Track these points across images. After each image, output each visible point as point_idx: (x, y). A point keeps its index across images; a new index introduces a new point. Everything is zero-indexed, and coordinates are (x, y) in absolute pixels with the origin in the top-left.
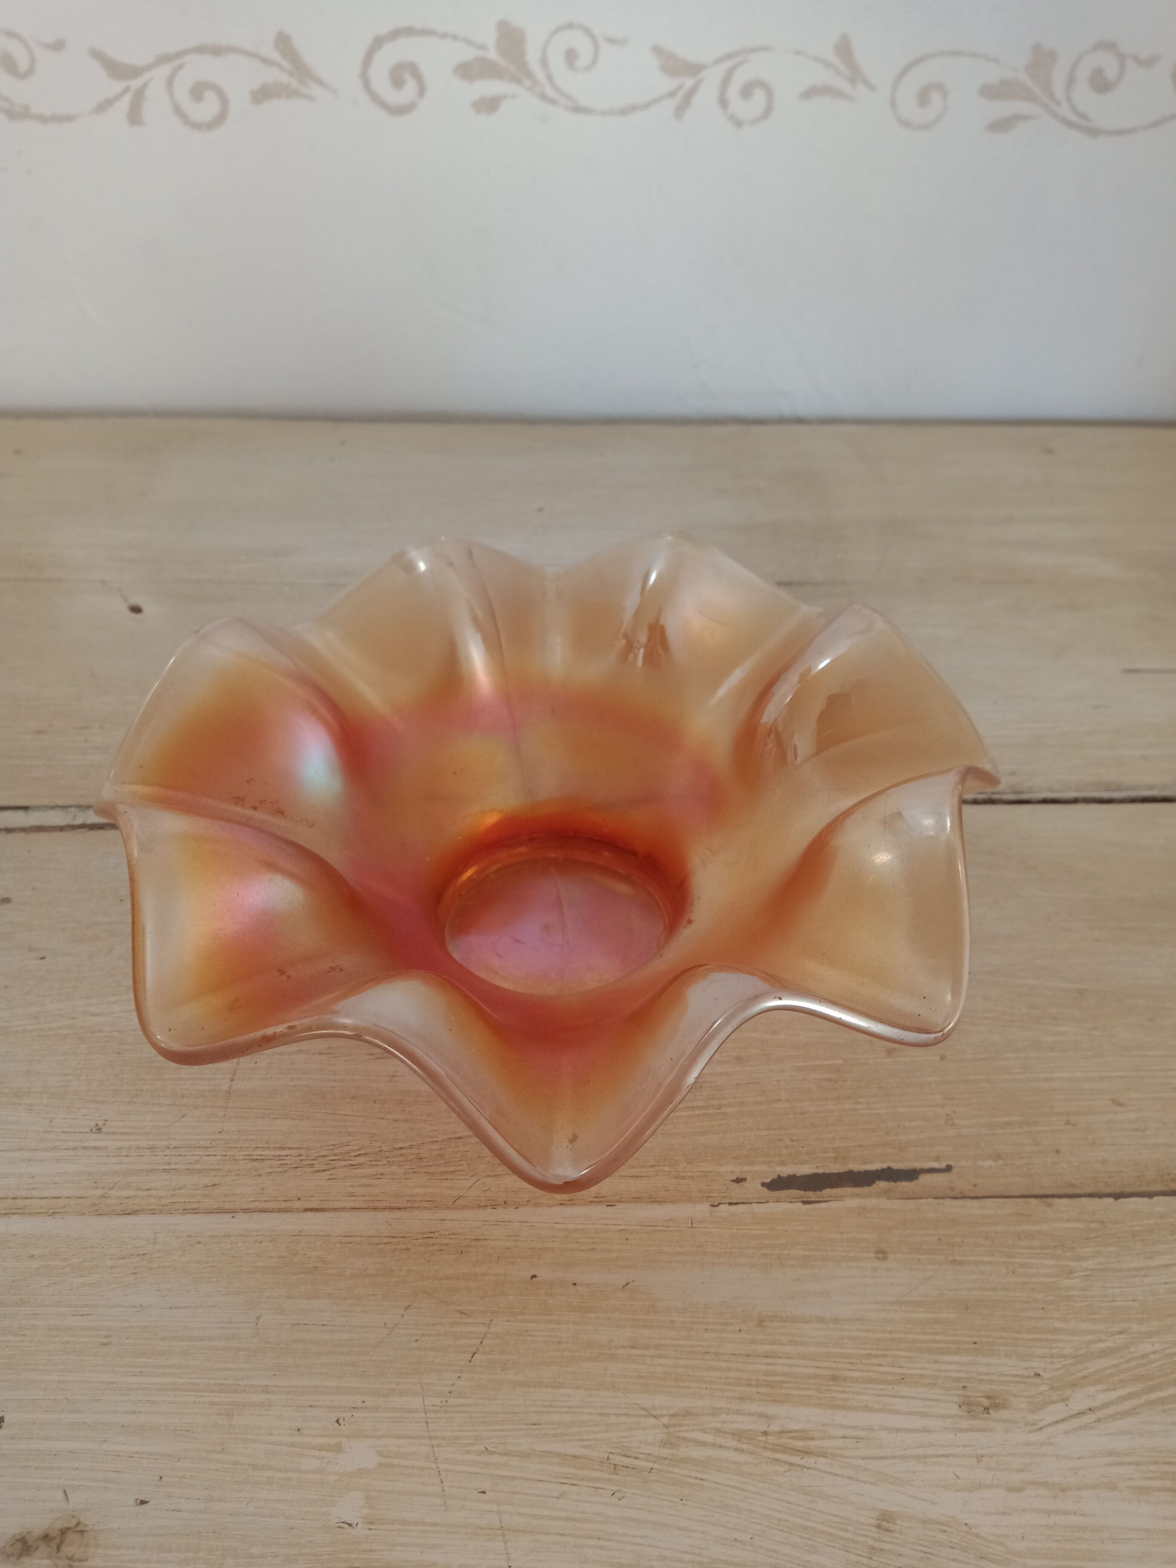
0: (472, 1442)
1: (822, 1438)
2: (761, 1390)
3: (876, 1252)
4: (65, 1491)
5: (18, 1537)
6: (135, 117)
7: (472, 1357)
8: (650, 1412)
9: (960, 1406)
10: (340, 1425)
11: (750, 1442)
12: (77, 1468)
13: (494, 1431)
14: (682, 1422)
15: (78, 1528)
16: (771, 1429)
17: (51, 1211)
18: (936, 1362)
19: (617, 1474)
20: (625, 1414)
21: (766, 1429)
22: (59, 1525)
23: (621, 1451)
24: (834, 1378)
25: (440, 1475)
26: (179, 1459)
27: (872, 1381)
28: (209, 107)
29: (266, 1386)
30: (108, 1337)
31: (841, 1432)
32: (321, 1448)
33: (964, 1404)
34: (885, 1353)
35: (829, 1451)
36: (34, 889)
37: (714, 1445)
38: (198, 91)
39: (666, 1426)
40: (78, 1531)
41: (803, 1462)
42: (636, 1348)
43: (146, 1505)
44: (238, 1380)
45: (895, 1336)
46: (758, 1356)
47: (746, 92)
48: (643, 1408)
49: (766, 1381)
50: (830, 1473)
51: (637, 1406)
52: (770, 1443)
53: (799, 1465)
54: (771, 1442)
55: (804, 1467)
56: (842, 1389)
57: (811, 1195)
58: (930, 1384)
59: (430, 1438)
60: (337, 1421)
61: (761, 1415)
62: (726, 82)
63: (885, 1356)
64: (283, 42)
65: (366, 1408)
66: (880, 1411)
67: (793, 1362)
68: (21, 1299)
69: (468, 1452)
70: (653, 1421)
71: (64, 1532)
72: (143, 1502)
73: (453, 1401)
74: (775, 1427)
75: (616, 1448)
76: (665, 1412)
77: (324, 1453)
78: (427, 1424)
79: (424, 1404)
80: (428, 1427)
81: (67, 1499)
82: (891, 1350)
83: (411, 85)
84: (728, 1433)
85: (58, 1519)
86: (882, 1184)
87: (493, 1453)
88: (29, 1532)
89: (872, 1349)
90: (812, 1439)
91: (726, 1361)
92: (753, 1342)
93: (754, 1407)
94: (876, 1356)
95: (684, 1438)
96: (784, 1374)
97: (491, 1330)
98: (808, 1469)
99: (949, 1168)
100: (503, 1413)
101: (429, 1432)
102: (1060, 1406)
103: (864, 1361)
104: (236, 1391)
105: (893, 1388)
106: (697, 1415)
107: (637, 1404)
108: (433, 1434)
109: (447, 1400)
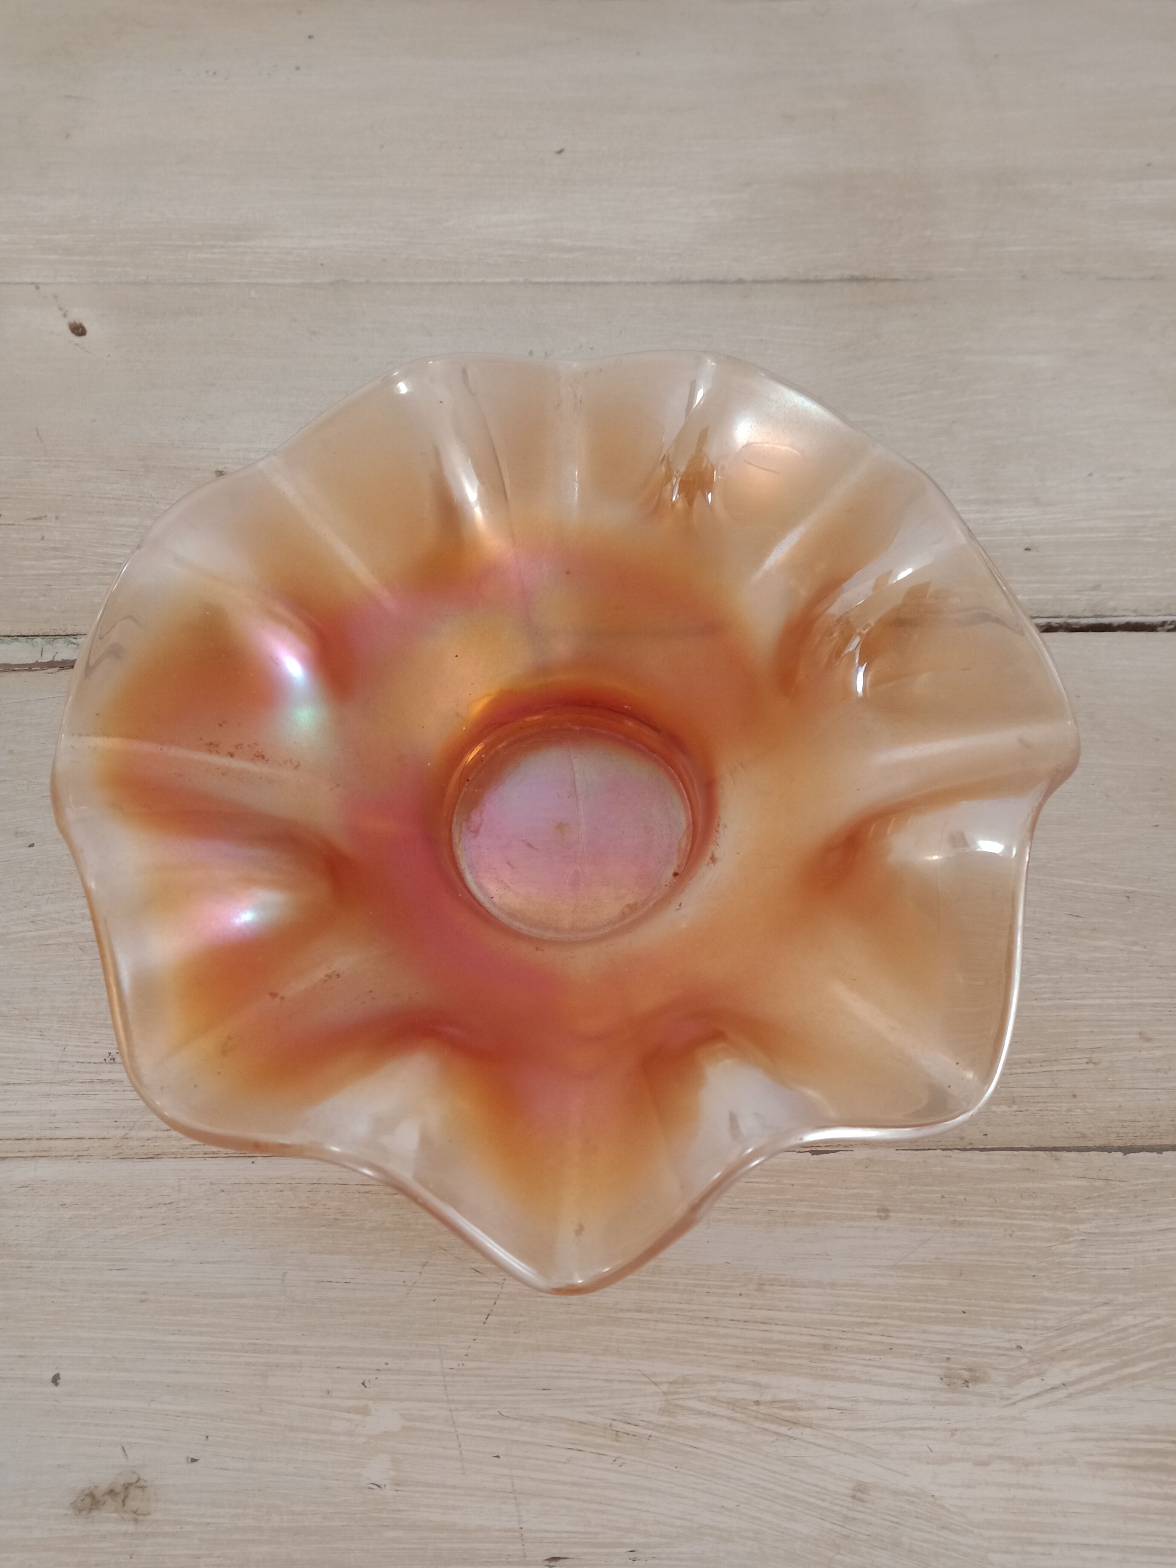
0: (487, 1406)
1: (809, 1409)
2: (756, 1358)
3: (879, 1211)
4: (123, 1448)
5: (87, 1492)
7: (487, 1319)
8: (651, 1379)
9: (941, 1379)
10: (366, 1387)
11: (742, 1411)
12: (131, 1426)
13: (507, 1395)
14: (680, 1390)
15: (139, 1484)
17: (76, 1154)
18: (924, 1332)
19: (618, 1441)
21: (758, 1399)
22: (122, 1481)
23: (623, 1418)
25: (458, 1438)
26: (222, 1420)
27: (861, 1351)
29: (296, 1346)
30: (145, 1293)
32: (349, 1410)
33: (946, 1376)
35: (815, 1422)
36: (11, 752)
37: (709, 1414)
39: (665, 1393)
40: (139, 1487)
41: (790, 1433)
42: (641, 1311)
43: (196, 1463)
44: (269, 1340)
49: (761, 1349)
50: (814, 1444)
51: (638, 1373)
52: (761, 1413)
53: (786, 1436)
54: (763, 1411)
55: (791, 1437)
56: (832, 1358)
58: (916, 1355)
60: (363, 1384)
61: (755, 1384)
63: (876, 1324)
65: (389, 1370)
66: (866, 1382)
67: (788, 1329)
68: (59, 1252)
69: (483, 1417)
70: (653, 1388)
71: (127, 1487)
72: (194, 1460)
73: (469, 1364)
74: (767, 1397)
75: (619, 1414)
77: (352, 1416)
79: (442, 1367)
80: (446, 1390)
81: (126, 1455)
84: (723, 1402)
85: (120, 1474)
87: (508, 1417)
88: (96, 1487)
89: (865, 1317)
90: (799, 1409)
91: (725, 1327)
92: (752, 1306)
93: (749, 1376)
94: (869, 1324)
95: (682, 1407)
97: (504, 1290)
98: (794, 1439)
100: (516, 1377)
101: (447, 1396)
102: (1036, 1381)
103: (856, 1330)
104: (269, 1352)
105: (880, 1359)
106: (694, 1383)
107: (639, 1370)
108: (451, 1398)
109: (464, 1363)
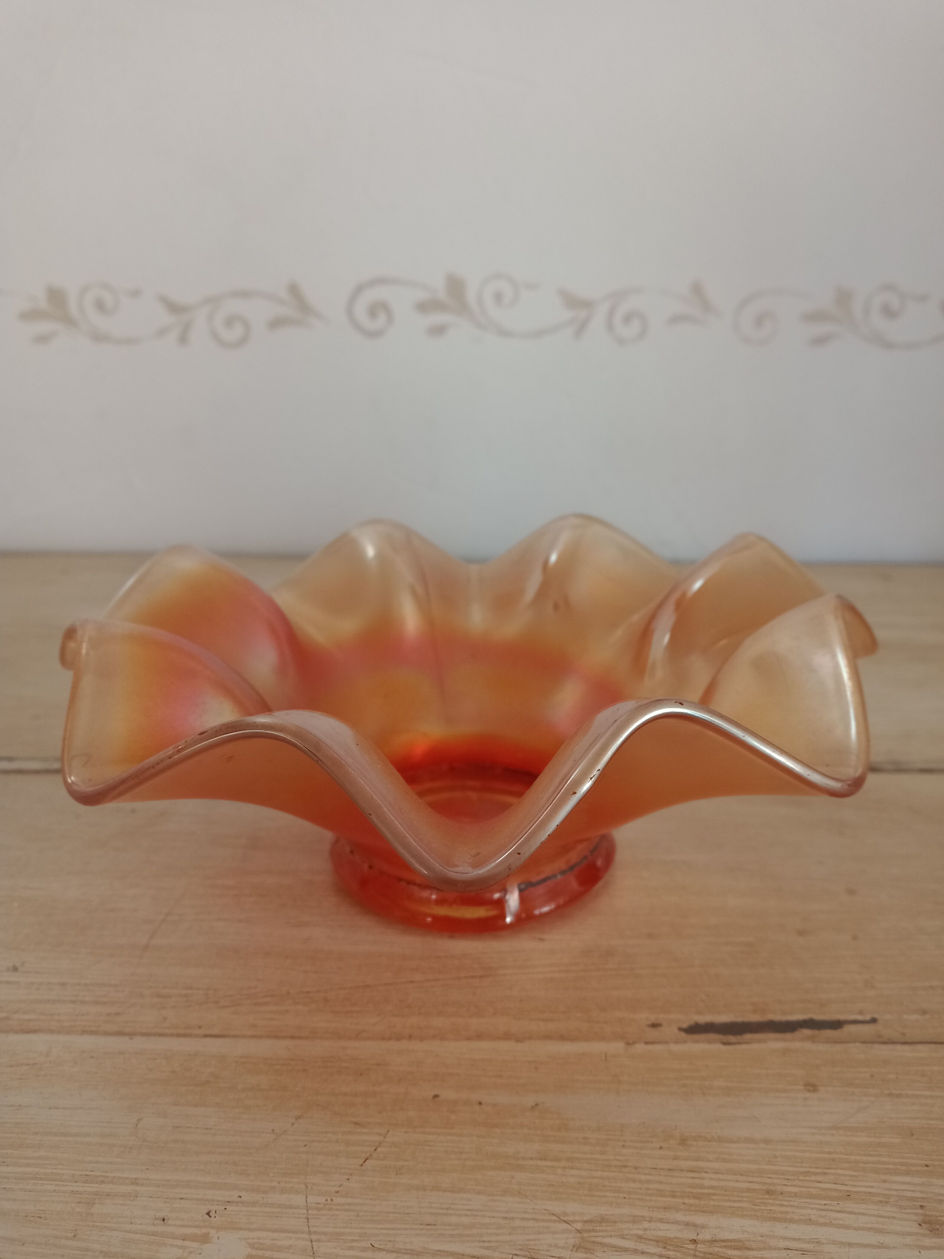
0: (357, 1238)
1: (760, 1249)
2: (686, 1201)
3: (805, 1085)
6: (183, 339)
7: (365, 1162)
8: (560, 1218)
9: (920, 1225)
10: (210, 1217)
11: (677, 1249)
13: (382, 1229)
14: (598, 1228)
16: (700, 1237)
18: (885, 1181)
20: (532, 1219)
21: (695, 1238)
23: (528, 1253)
24: (768, 1192)
27: (813, 1197)
28: (238, 331)
29: (136, 1178)
31: (783, 1244)
32: (184, 1238)
33: (925, 1222)
34: (825, 1171)
38: (229, 322)
39: (579, 1231)
42: (545, 1160)
44: (106, 1172)
45: (834, 1156)
46: (682, 1170)
47: (627, 319)
48: (553, 1214)
49: (692, 1193)
51: (546, 1212)
52: (700, 1252)
54: (702, 1250)
56: (779, 1202)
57: (732, 1038)
58: (881, 1202)
59: (310, 1233)
60: (208, 1213)
61: (687, 1224)
62: (611, 314)
63: (826, 1174)
64: (294, 290)
65: (242, 1202)
66: (825, 1225)
67: (721, 1176)
69: (351, 1248)
70: (564, 1226)
73: (337, 1200)
74: (706, 1235)
75: (521, 1250)
76: (577, 1218)
77: (187, 1243)
78: (308, 1220)
79: (306, 1201)
80: (308, 1222)
82: (830, 1168)
83: (382, 318)
84: (651, 1240)
86: (806, 1032)
87: (381, 1250)
89: (810, 1167)
90: (748, 1249)
91: (646, 1174)
92: (676, 1158)
93: (679, 1217)
94: (816, 1173)
95: (600, 1244)
96: (713, 1187)
97: (387, 1139)
99: (874, 1021)
100: (394, 1213)
101: (309, 1227)
103: (801, 1178)
104: (102, 1182)
105: (838, 1204)
106: (615, 1222)
107: (545, 1210)
108: (312, 1229)
109: (332, 1198)
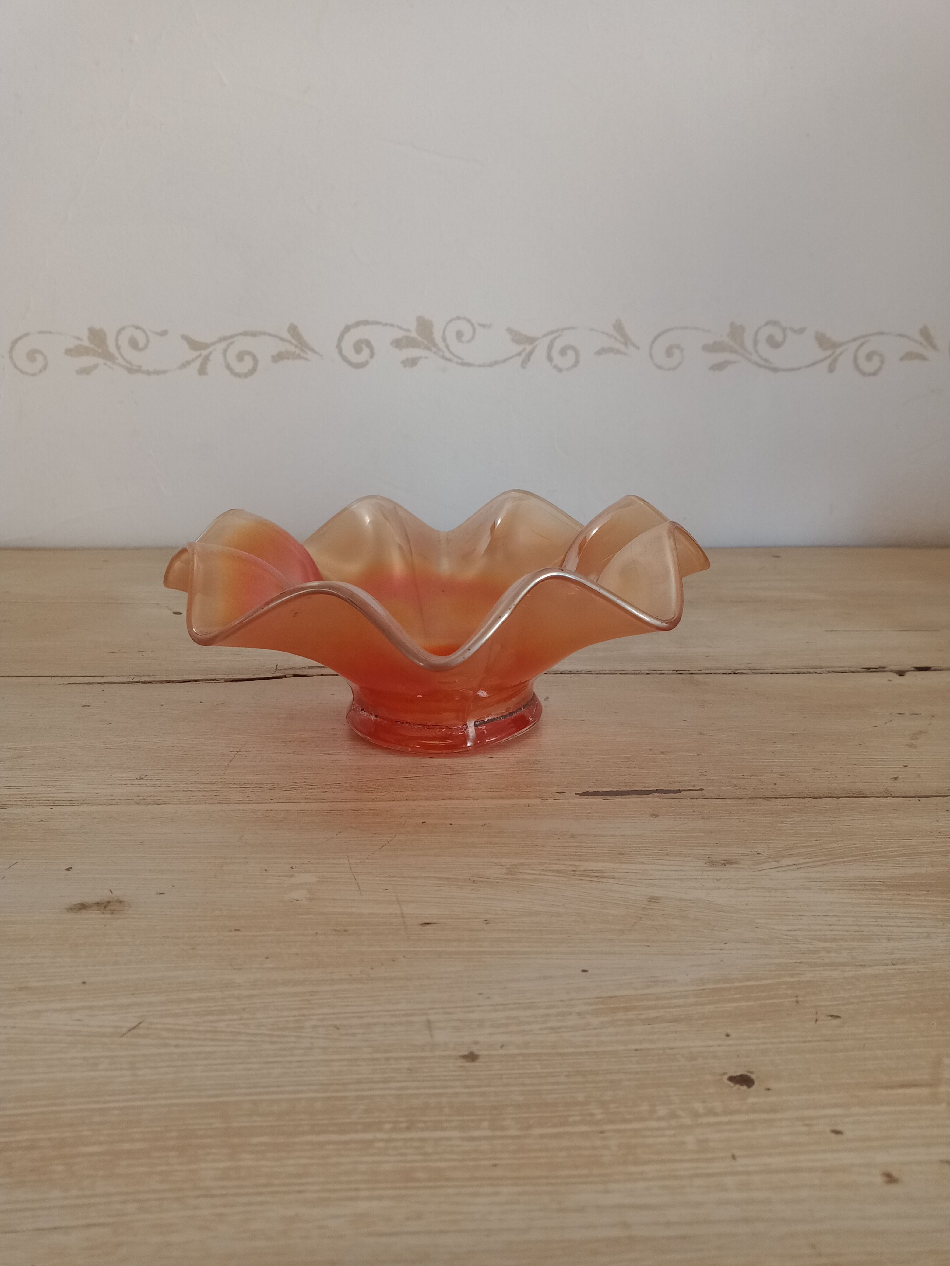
0: (380, 873)
1: (610, 873)
2: (572, 857)
3: (651, 815)
4: (110, 890)
5: (79, 904)
6: (202, 371)
7: (382, 847)
8: (498, 864)
9: (706, 863)
10: (293, 869)
11: (564, 873)
12: (119, 883)
13: (395, 870)
14: (519, 867)
16: (579, 869)
17: (109, 804)
18: (690, 849)
19: (475, 884)
21: (574, 870)
22: (106, 901)
23: (478, 876)
24: (621, 854)
26: (186, 880)
27: (646, 855)
28: (248, 363)
29: (245, 857)
30: (142, 843)
32: (280, 876)
33: (709, 863)
34: (656, 846)
35: (616, 876)
36: (105, 702)
37: (539, 874)
38: (240, 357)
39: (508, 868)
41: (599, 880)
43: (163, 894)
44: (227, 855)
46: (570, 846)
47: (563, 352)
48: (493, 863)
49: (576, 854)
50: (617, 884)
51: (489, 862)
53: (597, 881)
56: (626, 857)
57: (608, 797)
58: (685, 856)
59: (352, 872)
60: (291, 868)
61: (571, 865)
62: (550, 347)
64: (293, 330)
65: (311, 863)
66: (652, 864)
67: (594, 849)
68: (86, 831)
69: (377, 877)
70: (499, 867)
71: (109, 902)
74: (581, 869)
77: (282, 878)
78: (351, 868)
79: (349, 862)
81: (112, 892)
82: (659, 845)
83: (366, 351)
84: (549, 871)
85: (105, 898)
86: (656, 794)
87: (394, 877)
88: (86, 902)
89: (647, 845)
90: (605, 873)
91: (549, 848)
93: (567, 863)
94: (650, 847)
95: (520, 872)
96: (588, 852)
97: (395, 839)
98: (602, 882)
99: (701, 789)
100: (401, 864)
102: (773, 864)
103: (641, 849)
104: (225, 859)
105: (660, 857)
106: (530, 865)
109: (364, 860)
